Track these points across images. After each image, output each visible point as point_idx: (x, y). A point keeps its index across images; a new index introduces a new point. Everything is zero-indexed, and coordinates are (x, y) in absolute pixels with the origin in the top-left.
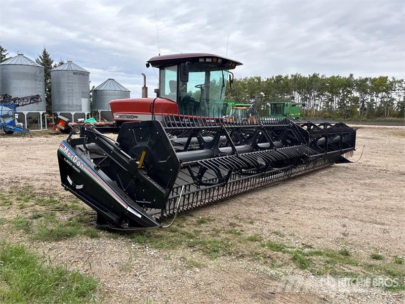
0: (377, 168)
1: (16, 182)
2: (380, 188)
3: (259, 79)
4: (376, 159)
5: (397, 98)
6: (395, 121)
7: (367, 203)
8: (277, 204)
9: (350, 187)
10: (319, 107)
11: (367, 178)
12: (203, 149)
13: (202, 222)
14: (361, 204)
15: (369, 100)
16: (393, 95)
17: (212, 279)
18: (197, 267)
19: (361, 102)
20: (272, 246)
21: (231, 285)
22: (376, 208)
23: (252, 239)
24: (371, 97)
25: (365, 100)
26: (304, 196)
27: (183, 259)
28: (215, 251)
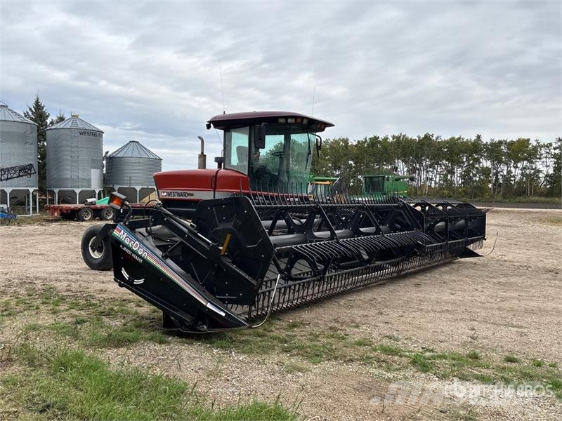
0: (516, 264)
1: (31, 283)
2: (518, 288)
3: (346, 141)
4: (514, 252)
5: (544, 170)
6: (543, 203)
7: (502, 304)
8: (387, 306)
9: (479, 287)
10: (433, 182)
11: (501, 276)
12: (293, 233)
13: (294, 326)
14: (494, 305)
15: (505, 173)
16: (539, 165)
17: (318, 383)
18: (299, 371)
19: (494, 174)
20: (386, 350)
21: (343, 387)
22: (512, 310)
23: (360, 344)
24: (508, 167)
25: (499, 172)
26: (419, 297)
27: (280, 363)
28: (317, 355)
